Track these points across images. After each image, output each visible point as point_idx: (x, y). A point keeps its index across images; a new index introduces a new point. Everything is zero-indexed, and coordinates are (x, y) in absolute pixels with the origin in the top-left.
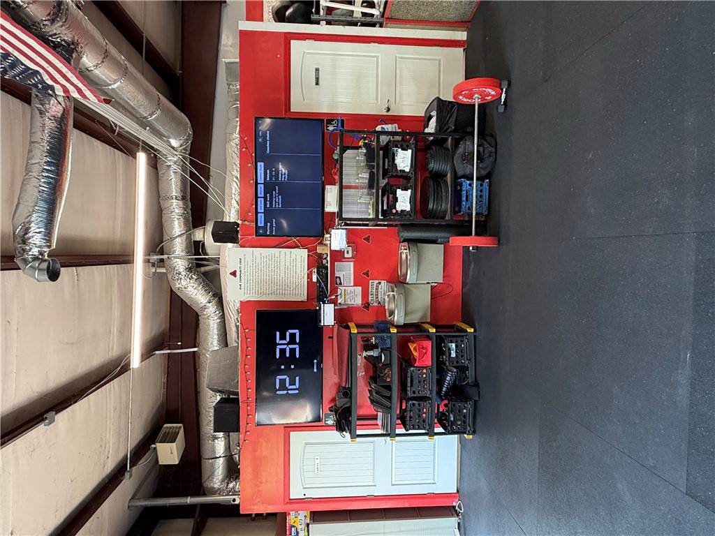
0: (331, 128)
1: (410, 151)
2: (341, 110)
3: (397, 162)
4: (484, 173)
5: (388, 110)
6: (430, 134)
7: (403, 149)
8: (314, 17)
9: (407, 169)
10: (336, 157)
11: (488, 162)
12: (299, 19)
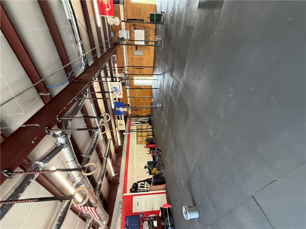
0: (141, 216)
1: (156, 221)
2: (143, 211)
3: (154, 224)
4: (172, 225)
5: (152, 209)
6: (160, 216)
7: (155, 221)
8: (137, 191)
9: (156, 226)
10: (142, 224)
11: (172, 222)
12: (135, 192)
